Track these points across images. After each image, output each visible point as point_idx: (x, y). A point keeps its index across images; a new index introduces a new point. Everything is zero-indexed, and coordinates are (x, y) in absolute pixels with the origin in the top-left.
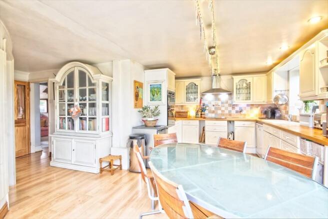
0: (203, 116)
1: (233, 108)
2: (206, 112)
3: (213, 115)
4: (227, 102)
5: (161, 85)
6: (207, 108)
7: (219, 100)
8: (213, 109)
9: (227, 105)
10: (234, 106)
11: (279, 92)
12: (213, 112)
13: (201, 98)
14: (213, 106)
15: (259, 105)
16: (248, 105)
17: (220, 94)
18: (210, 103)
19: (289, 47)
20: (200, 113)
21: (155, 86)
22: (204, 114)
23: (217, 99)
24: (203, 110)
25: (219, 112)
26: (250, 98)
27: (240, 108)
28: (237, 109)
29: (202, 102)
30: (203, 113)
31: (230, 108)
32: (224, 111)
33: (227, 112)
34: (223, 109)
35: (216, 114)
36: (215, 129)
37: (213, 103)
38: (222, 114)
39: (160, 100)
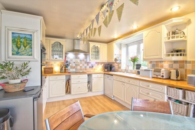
0: (67, 71)
1: (88, 65)
2: (69, 67)
3: (74, 70)
4: (84, 61)
5: (31, 35)
6: (70, 65)
7: (78, 58)
8: (74, 65)
9: (83, 62)
10: (88, 63)
11: (117, 56)
12: (74, 68)
13: (66, 56)
14: (74, 63)
15: (102, 63)
16: (96, 63)
17: (79, 54)
18: (72, 61)
19: (137, 27)
20: (63, 69)
21: (21, 36)
22: (67, 70)
23: (77, 58)
24: (66, 66)
25: (79, 67)
26: (99, 58)
27: (92, 65)
28: (90, 65)
29: (66, 60)
30: (67, 68)
31: (86, 65)
32: (82, 67)
33: (83, 67)
34: (81, 65)
35: (76, 69)
36: (79, 81)
37: (74, 61)
38: (80, 69)
39: (31, 55)
